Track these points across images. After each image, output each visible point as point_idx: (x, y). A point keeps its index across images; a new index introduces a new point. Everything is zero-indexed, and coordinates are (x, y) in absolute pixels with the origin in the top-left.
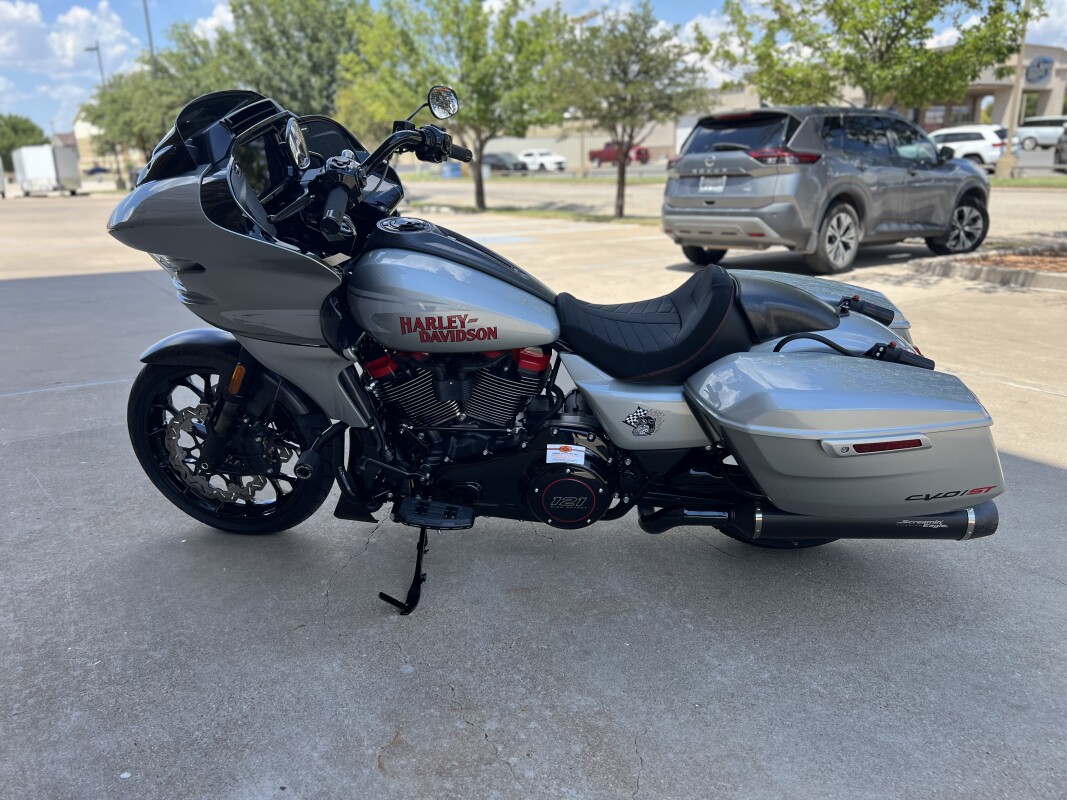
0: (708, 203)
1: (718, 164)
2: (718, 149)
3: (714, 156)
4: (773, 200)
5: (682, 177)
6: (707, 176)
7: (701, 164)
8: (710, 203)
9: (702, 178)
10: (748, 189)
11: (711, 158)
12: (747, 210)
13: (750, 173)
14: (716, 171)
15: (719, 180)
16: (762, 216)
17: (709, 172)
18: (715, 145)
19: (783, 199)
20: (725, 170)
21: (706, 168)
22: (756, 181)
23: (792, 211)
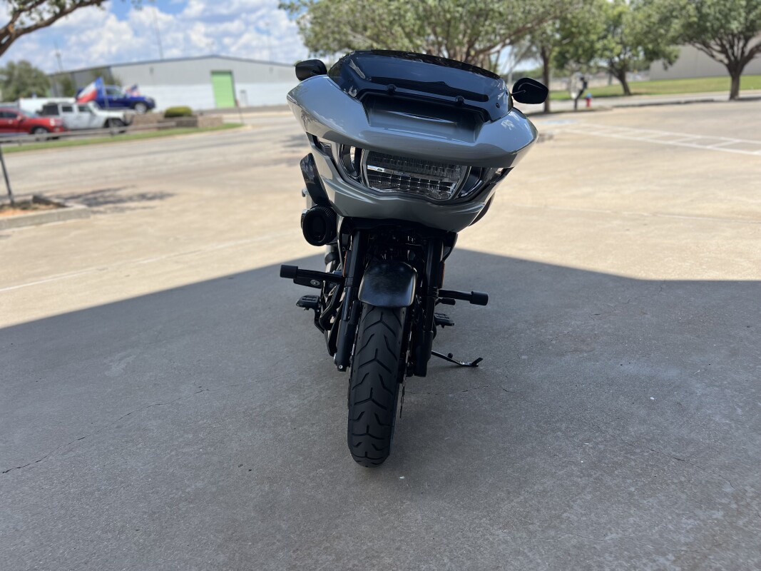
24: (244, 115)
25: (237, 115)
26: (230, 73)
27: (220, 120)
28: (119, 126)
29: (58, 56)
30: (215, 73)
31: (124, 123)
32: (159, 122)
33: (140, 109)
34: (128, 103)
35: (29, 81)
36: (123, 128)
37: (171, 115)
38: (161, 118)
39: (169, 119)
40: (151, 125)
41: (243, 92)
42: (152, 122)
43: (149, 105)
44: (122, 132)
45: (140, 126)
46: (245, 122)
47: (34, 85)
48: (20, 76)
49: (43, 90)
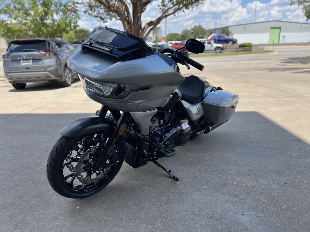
0: (26, 68)
1: (27, 56)
2: (26, 51)
3: (26, 53)
4: (50, 66)
5: (12, 61)
6: (23, 60)
7: (21, 56)
8: (28, 68)
9: (21, 61)
10: (41, 63)
11: (24, 54)
12: (43, 70)
13: (41, 58)
14: (28, 58)
15: (29, 61)
16: (49, 71)
17: (25, 58)
18: (24, 50)
19: (53, 66)
20: (31, 58)
21: (23, 57)
22: (43, 61)
23: (56, 69)
24: (275, 47)
25: (272, 47)
26: (280, 28)
27: (263, 49)
28: (220, 50)
29: (216, 23)
30: (272, 28)
31: (222, 49)
32: (236, 49)
33: (231, 43)
34: (226, 41)
35: (200, 32)
36: (221, 51)
37: (242, 46)
38: (237, 47)
39: (240, 48)
40: (233, 50)
41: (284, 36)
42: (233, 49)
43: (234, 42)
44: (221, 52)
45: (229, 50)
46: (275, 50)
47: (201, 34)
48: (197, 31)
49: (203, 36)
